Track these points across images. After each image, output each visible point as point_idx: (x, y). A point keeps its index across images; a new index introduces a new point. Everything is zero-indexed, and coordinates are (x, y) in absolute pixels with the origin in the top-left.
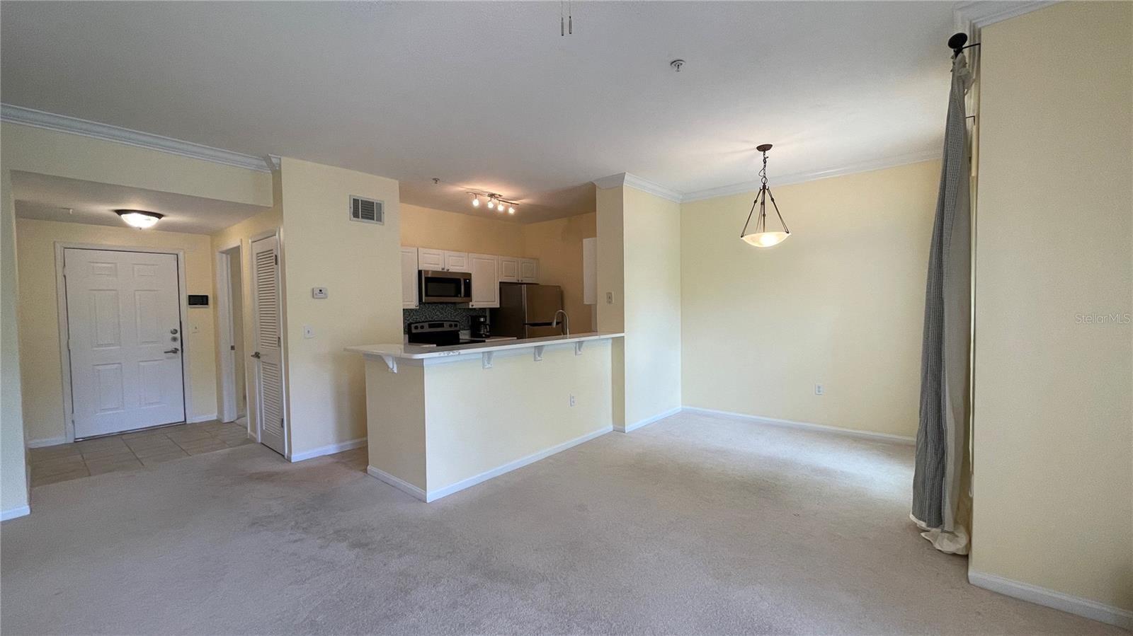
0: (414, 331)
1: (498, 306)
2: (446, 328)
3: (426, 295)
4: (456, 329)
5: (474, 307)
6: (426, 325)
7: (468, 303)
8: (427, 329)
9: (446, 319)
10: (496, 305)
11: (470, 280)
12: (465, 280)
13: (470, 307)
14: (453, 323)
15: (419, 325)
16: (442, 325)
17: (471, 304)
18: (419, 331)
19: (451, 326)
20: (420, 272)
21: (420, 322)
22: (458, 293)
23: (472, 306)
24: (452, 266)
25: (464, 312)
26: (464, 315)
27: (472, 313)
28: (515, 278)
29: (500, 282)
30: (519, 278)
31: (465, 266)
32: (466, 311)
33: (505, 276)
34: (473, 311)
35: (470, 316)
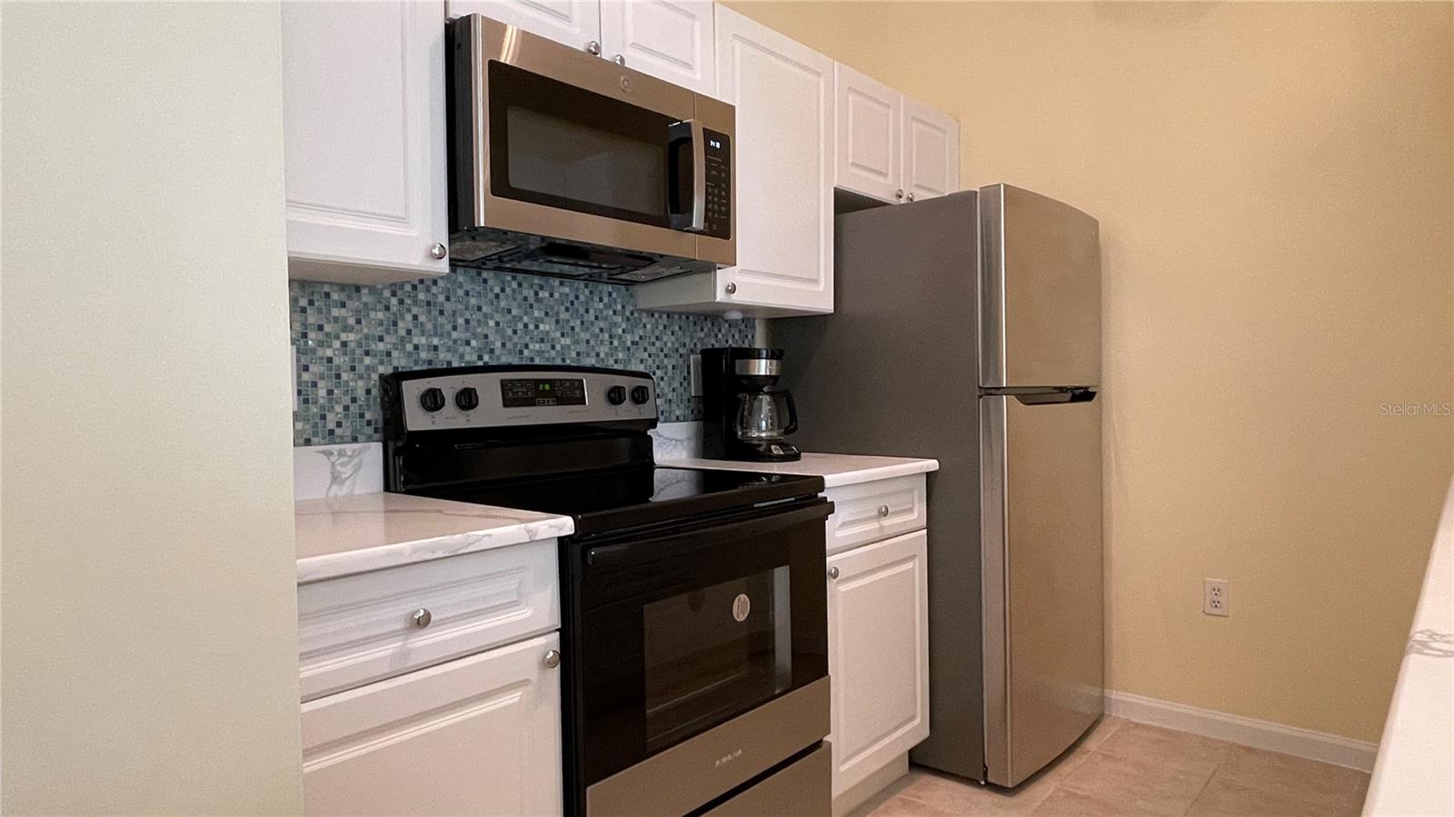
0: (417, 420)
1: (827, 305)
2: (594, 409)
3: (500, 186)
4: (645, 412)
5: (736, 298)
6: (488, 388)
7: (709, 268)
8: (492, 413)
9: (590, 361)
10: (817, 297)
11: (727, 141)
12: (709, 135)
13: (721, 296)
14: (627, 383)
15: (449, 386)
16: (572, 395)
17: (723, 277)
18: (450, 418)
19: (615, 396)
20: (457, 36)
21: (450, 371)
22: (673, 207)
23: (732, 290)
24: (634, 45)
25: (669, 332)
26: (669, 345)
27: (700, 340)
28: (890, 181)
29: (835, 188)
30: (902, 184)
31: (697, 66)
32: (677, 328)
33: (853, 164)
34: (706, 330)
35: (692, 351)
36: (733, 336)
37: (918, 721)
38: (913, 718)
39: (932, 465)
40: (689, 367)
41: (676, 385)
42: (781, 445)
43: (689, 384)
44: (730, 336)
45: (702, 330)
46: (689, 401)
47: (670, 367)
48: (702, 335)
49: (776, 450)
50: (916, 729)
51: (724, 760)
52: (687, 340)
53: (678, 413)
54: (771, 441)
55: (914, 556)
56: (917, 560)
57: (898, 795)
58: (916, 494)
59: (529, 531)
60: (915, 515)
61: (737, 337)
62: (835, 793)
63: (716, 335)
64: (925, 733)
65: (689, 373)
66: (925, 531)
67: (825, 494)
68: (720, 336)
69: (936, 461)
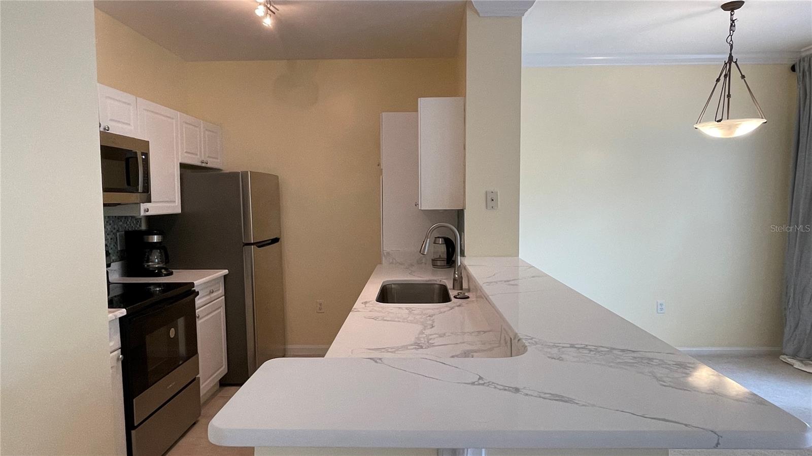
1: (179, 211)
5: (148, 213)
10: (172, 208)
11: (148, 156)
12: (142, 156)
13: (142, 213)
17: (143, 206)
22: (128, 184)
23: (147, 211)
24: (111, 120)
25: (108, 224)
26: (109, 229)
27: (121, 226)
28: (199, 157)
29: (180, 163)
30: (203, 157)
31: (132, 124)
32: (111, 222)
33: (186, 152)
34: (123, 221)
35: (118, 231)
36: (133, 222)
37: (224, 367)
38: (222, 366)
39: (226, 272)
40: (117, 238)
41: (112, 246)
42: (166, 269)
43: (117, 245)
44: (132, 222)
45: (121, 221)
46: (117, 252)
47: (110, 239)
48: (121, 223)
49: (164, 271)
50: (223, 370)
51: (170, 386)
52: (116, 226)
53: (113, 258)
54: (160, 269)
55: (221, 306)
56: (221, 308)
57: (218, 395)
58: (221, 284)
59: (115, 316)
60: (221, 291)
61: (135, 222)
62: (201, 395)
63: (127, 223)
64: (226, 371)
65: (117, 240)
66: (224, 297)
67: (196, 289)
68: (128, 222)
69: (227, 270)
